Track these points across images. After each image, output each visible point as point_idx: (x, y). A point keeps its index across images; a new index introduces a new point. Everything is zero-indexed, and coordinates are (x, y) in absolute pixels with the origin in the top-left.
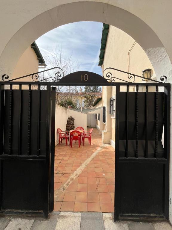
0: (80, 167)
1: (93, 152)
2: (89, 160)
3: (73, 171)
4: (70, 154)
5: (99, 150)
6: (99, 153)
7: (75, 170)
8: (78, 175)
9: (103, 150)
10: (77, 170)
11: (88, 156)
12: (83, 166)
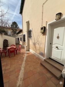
0: (21, 70)
1: (24, 57)
2: (24, 63)
3: (17, 77)
4: (10, 63)
5: (26, 55)
6: (27, 57)
7: (19, 75)
8: (22, 79)
9: (28, 55)
10: (20, 74)
11: (22, 61)
12: (23, 69)
